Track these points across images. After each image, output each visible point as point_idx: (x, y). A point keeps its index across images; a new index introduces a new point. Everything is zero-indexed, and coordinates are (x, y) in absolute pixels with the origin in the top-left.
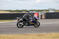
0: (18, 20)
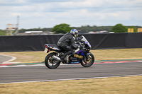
0: (50, 49)
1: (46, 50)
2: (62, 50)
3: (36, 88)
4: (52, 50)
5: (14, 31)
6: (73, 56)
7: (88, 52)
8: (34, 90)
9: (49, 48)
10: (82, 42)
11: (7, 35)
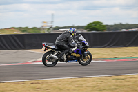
1: (44, 48)
2: (60, 48)
3: (70, 84)
4: (49, 48)
5: (49, 29)
6: (70, 54)
7: (85, 50)
8: (68, 86)
9: (46, 47)
10: (79, 40)
11: (42, 32)
